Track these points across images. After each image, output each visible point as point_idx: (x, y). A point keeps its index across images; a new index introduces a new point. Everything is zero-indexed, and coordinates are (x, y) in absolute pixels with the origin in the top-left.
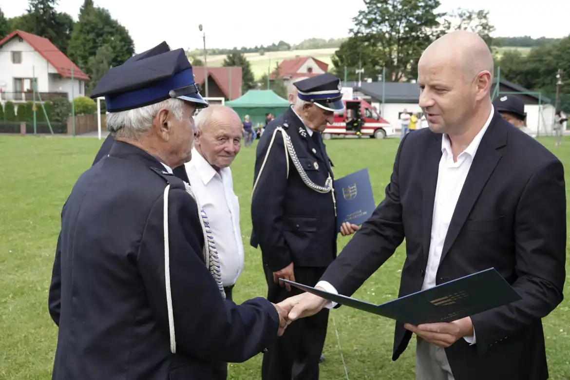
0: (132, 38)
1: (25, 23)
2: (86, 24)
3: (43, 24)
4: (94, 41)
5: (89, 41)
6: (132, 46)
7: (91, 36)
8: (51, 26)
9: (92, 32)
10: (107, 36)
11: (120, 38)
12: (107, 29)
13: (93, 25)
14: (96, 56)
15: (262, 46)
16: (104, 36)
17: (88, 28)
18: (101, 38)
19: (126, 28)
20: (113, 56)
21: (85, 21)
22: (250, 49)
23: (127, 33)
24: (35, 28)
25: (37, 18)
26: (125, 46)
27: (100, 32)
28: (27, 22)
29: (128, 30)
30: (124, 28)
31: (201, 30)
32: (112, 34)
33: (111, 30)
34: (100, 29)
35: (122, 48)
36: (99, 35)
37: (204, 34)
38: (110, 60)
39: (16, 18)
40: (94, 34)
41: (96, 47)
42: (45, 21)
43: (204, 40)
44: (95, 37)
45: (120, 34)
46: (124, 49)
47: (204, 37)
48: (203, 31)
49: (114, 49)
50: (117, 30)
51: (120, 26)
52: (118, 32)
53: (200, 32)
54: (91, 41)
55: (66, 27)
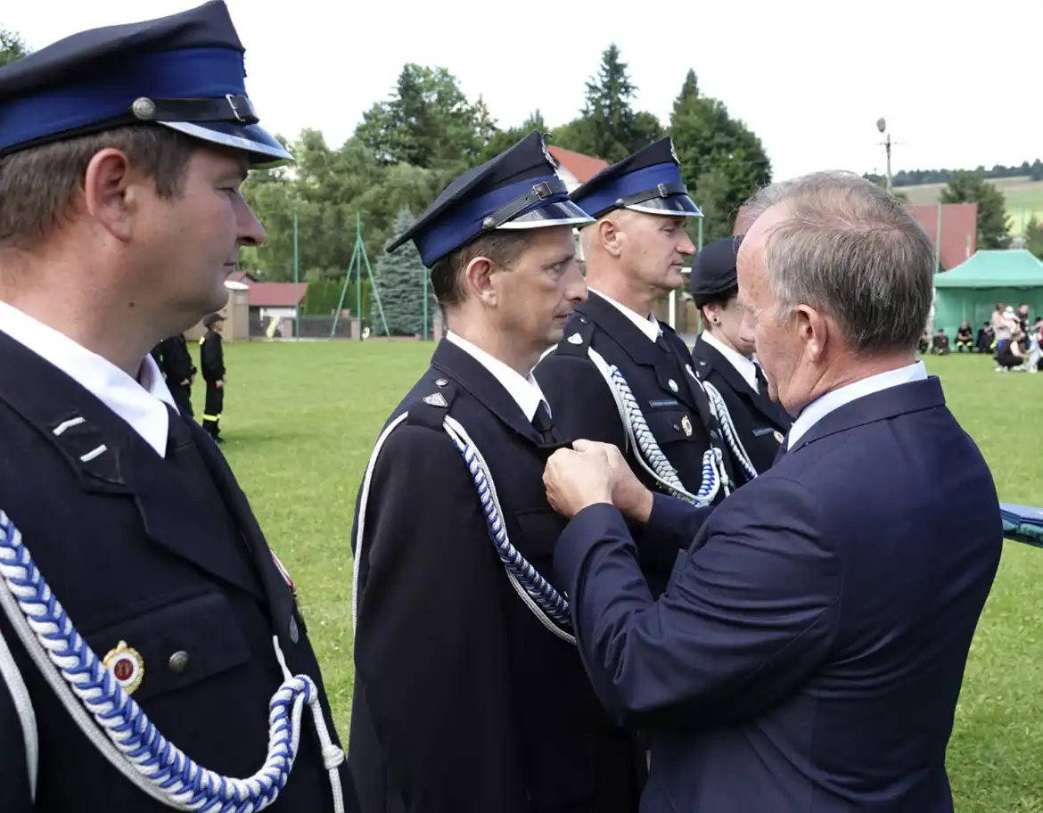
0: (768, 154)
1: (577, 134)
2: (682, 131)
3: (607, 134)
4: (696, 161)
6: (766, 171)
7: (692, 152)
8: (622, 138)
9: (692, 146)
10: (720, 153)
11: (743, 154)
12: (721, 138)
13: (692, 132)
14: (698, 191)
16: (714, 152)
17: (686, 137)
18: (707, 157)
19: (757, 136)
20: (727, 188)
21: (679, 126)
22: (1013, 168)
23: (759, 145)
24: (593, 143)
25: (598, 124)
26: (752, 170)
27: (708, 144)
28: (579, 132)
29: (759, 140)
30: (753, 134)
31: (882, 130)
32: (729, 148)
33: (726, 140)
34: (706, 139)
35: (747, 174)
36: (705, 151)
37: (889, 139)
38: (722, 197)
39: (564, 126)
40: (694, 149)
41: (696, 173)
42: (611, 129)
43: (888, 150)
44: (698, 155)
45: (745, 148)
46: (752, 176)
47: (888, 145)
48: (886, 131)
49: (732, 175)
50: (739, 140)
51: (745, 132)
52: (742, 144)
53: (881, 133)
54: (690, 163)
55: (648, 137)
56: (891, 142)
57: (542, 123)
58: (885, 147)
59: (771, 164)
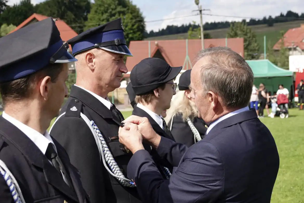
0: (143, 16)
2: (100, 6)
3: (63, 8)
5: (103, 20)
6: (143, 24)
7: (105, 16)
8: (71, 10)
9: (106, 12)
10: (120, 16)
11: (131, 16)
13: (106, 5)
15: (270, 17)
16: (117, 16)
17: (102, 8)
18: (113, 18)
21: (99, 3)
22: (259, 21)
23: (138, 11)
24: (56, 12)
26: (135, 23)
27: (113, 12)
30: (135, 6)
31: (197, 3)
32: (124, 13)
33: (123, 9)
34: (112, 9)
35: (133, 25)
36: (112, 15)
37: (201, 8)
39: (41, 3)
40: (107, 14)
43: (201, 14)
44: (109, 17)
45: (131, 13)
46: (135, 27)
47: (201, 11)
48: (199, 4)
49: (126, 26)
50: (128, 9)
52: (130, 11)
53: (197, 5)
54: (105, 21)
57: (30, 2)
58: (199, 12)
59: (145, 20)
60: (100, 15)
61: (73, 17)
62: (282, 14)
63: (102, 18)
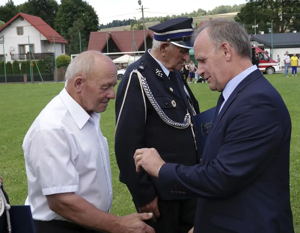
0: (97, 13)
1: (27, 8)
2: (65, 6)
3: (38, 8)
4: (72, 17)
5: (68, 17)
6: (97, 19)
7: (70, 14)
8: (44, 9)
10: (80, 13)
11: (88, 14)
12: (80, 8)
13: (70, 6)
14: (73, 27)
16: (78, 14)
17: (67, 8)
18: (75, 15)
20: (84, 26)
21: (64, 4)
23: (93, 10)
24: (33, 11)
25: (34, 4)
26: (92, 19)
27: (75, 11)
28: (28, 7)
29: (93, 8)
30: (91, 6)
31: (140, 4)
32: (83, 12)
33: (82, 9)
34: (75, 9)
35: (90, 21)
36: (75, 13)
37: (142, 7)
38: (82, 30)
39: (21, 5)
40: (71, 12)
41: (73, 21)
42: (39, 5)
43: (142, 11)
44: (72, 15)
45: (88, 11)
46: (92, 21)
47: (142, 9)
48: (141, 5)
49: (85, 21)
50: (86, 9)
51: (88, 5)
52: (87, 10)
53: (140, 5)
54: (69, 17)
55: (53, 8)
56: (143, 8)
57: (13, 4)
58: (141, 10)
59: (98, 17)
60: (66, 13)
61: (46, 14)
62: (195, 11)
63: (67, 15)
